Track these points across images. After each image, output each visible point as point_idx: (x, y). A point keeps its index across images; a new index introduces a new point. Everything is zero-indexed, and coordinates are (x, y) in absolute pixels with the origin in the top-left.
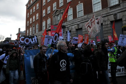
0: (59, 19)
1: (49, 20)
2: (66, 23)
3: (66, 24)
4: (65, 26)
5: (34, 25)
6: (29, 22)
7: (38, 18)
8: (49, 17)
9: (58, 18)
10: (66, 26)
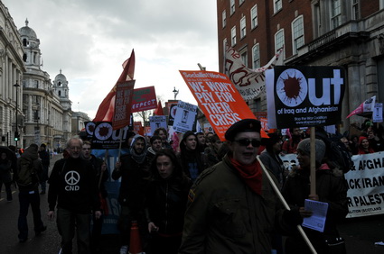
0: (338, 11)
1: (297, 24)
2: (371, 20)
3: (373, 24)
4: (369, 33)
5: (246, 50)
6: (229, 43)
7: (256, 24)
8: (296, 12)
9: (333, 6)
10: (373, 35)
